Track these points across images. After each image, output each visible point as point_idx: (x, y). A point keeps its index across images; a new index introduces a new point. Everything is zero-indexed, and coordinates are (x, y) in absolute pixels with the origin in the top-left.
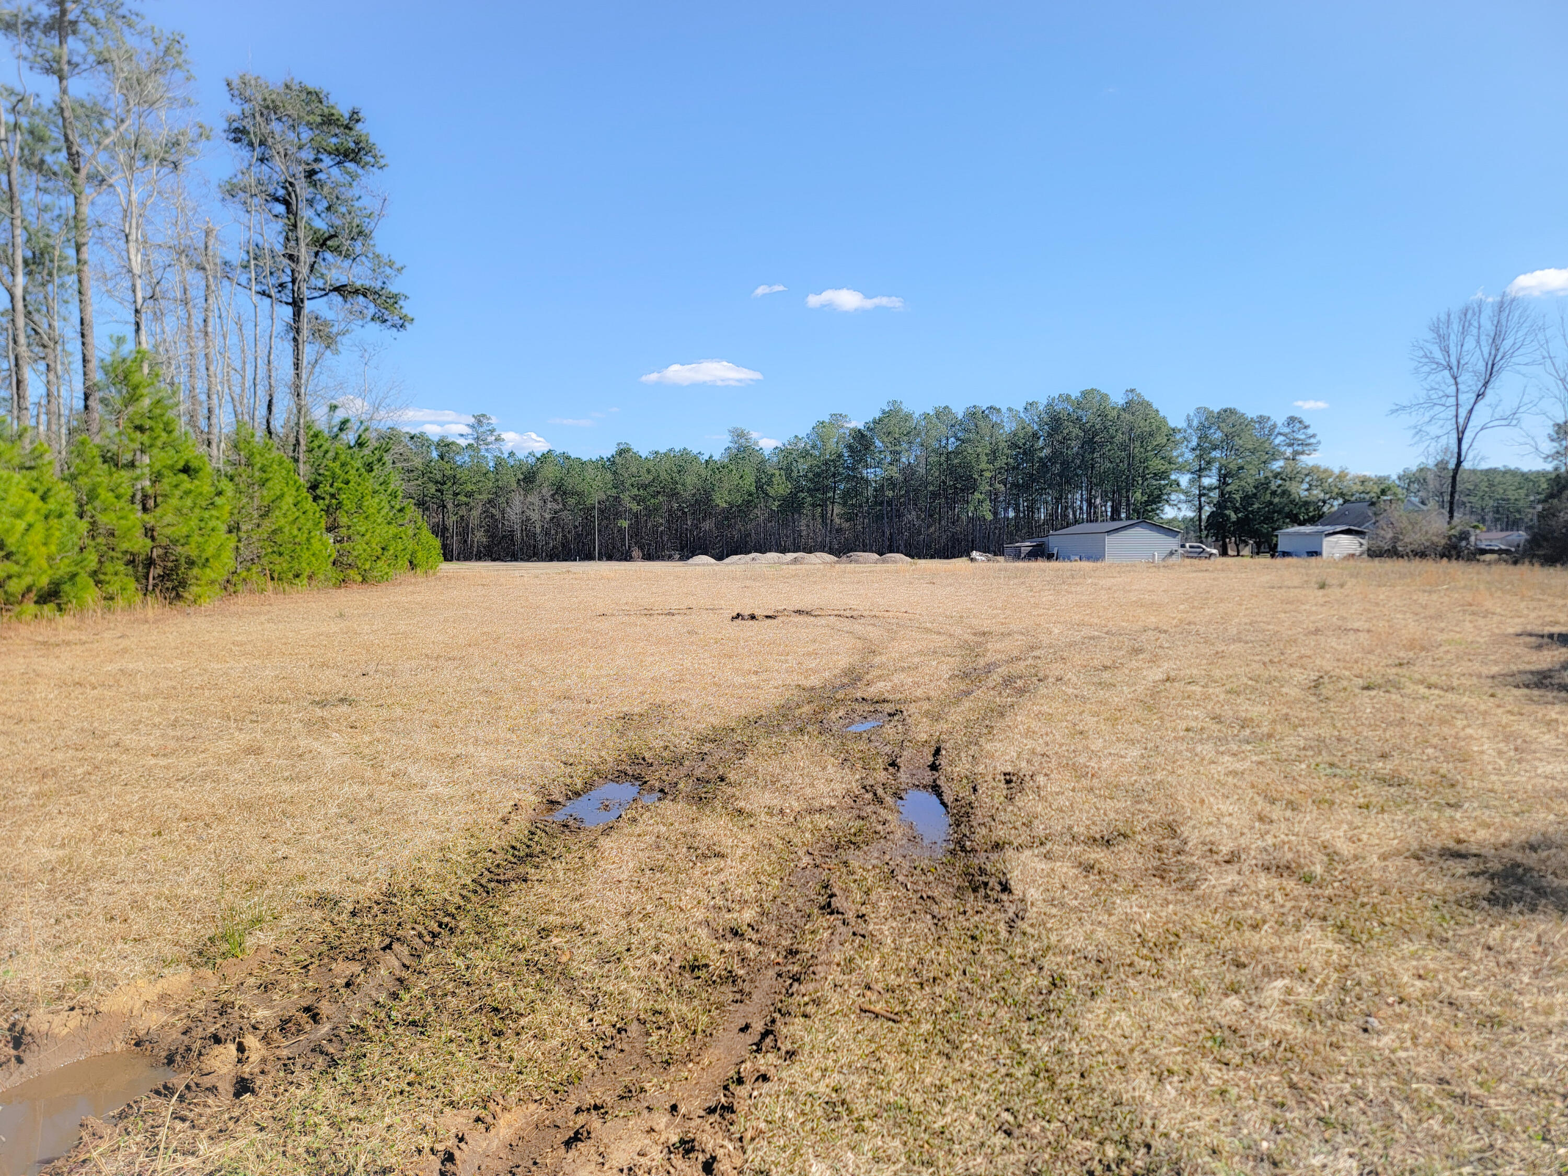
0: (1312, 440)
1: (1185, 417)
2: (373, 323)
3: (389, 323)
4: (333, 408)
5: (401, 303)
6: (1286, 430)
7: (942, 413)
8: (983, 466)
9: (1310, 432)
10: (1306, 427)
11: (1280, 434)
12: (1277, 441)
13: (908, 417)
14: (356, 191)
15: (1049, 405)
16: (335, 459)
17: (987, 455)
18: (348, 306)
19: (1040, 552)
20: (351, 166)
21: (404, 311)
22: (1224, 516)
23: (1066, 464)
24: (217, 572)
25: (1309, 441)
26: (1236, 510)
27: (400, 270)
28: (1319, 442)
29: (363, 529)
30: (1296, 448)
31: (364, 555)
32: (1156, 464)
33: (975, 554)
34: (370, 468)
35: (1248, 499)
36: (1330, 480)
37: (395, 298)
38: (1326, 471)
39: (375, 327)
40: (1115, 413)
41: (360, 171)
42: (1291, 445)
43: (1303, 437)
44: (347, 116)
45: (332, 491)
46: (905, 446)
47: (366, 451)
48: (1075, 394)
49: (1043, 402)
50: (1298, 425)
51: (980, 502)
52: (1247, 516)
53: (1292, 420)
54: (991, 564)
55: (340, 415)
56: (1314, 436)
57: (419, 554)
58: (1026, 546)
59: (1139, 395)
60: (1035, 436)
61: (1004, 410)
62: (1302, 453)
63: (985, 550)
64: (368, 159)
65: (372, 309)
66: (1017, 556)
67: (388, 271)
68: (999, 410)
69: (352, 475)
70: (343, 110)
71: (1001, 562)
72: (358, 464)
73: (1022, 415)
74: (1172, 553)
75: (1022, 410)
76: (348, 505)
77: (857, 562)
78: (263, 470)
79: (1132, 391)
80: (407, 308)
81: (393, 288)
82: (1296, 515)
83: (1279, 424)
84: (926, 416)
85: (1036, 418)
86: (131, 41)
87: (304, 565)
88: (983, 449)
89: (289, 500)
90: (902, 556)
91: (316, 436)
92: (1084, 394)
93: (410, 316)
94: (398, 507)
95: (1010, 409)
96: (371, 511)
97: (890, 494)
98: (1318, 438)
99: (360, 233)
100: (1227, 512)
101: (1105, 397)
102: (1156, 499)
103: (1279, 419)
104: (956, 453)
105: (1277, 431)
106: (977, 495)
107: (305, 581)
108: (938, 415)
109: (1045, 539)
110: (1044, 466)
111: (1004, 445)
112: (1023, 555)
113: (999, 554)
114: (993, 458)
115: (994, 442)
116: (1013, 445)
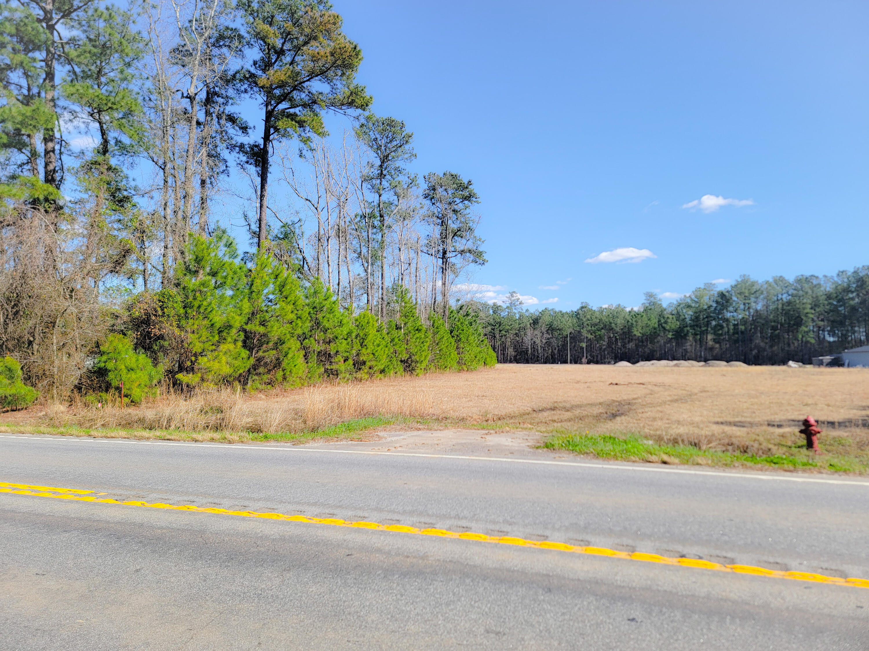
3: (478, 263)
4: (458, 300)
5: (483, 255)
7: (780, 280)
8: (808, 310)
13: (753, 284)
14: (468, 211)
15: (855, 272)
16: (458, 321)
17: (811, 304)
18: (463, 257)
19: (837, 363)
20: (466, 202)
21: (484, 258)
24: (424, 365)
27: (483, 242)
29: (468, 349)
31: (469, 360)
33: (791, 363)
34: (471, 324)
37: (481, 253)
39: (473, 265)
41: (470, 204)
44: (466, 183)
45: (457, 333)
46: (753, 299)
47: (470, 317)
49: (851, 270)
51: (807, 332)
54: (801, 369)
55: (460, 303)
57: (488, 359)
58: (827, 359)
60: (847, 290)
61: (821, 276)
64: (473, 198)
65: (472, 257)
66: (820, 364)
67: (479, 242)
68: (817, 277)
69: (465, 328)
70: (465, 181)
71: (809, 368)
72: (467, 323)
73: (836, 279)
75: (834, 276)
76: (463, 339)
77: (712, 366)
78: (437, 328)
80: (486, 257)
81: (480, 249)
84: (767, 282)
85: (846, 280)
87: (448, 363)
88: (808, 300)
89: (445, 338)
90: (741, 364)
91: (452, 312)
93: (487, 260)
94: (481, 340)
95: (825, 276)
96: (471, 341)
97: (743, 327)
99: (469, 229)
104: (789, 303)
106: (804, 328)
107: (448, 370)
108: (776, 281)
109: (840, 355)
110: (854, 309)
111: (822, 299)
112: (825, 364)
113: (810, 363)
114: (815, 306)
115: (814, 296)
116: (829, 297)
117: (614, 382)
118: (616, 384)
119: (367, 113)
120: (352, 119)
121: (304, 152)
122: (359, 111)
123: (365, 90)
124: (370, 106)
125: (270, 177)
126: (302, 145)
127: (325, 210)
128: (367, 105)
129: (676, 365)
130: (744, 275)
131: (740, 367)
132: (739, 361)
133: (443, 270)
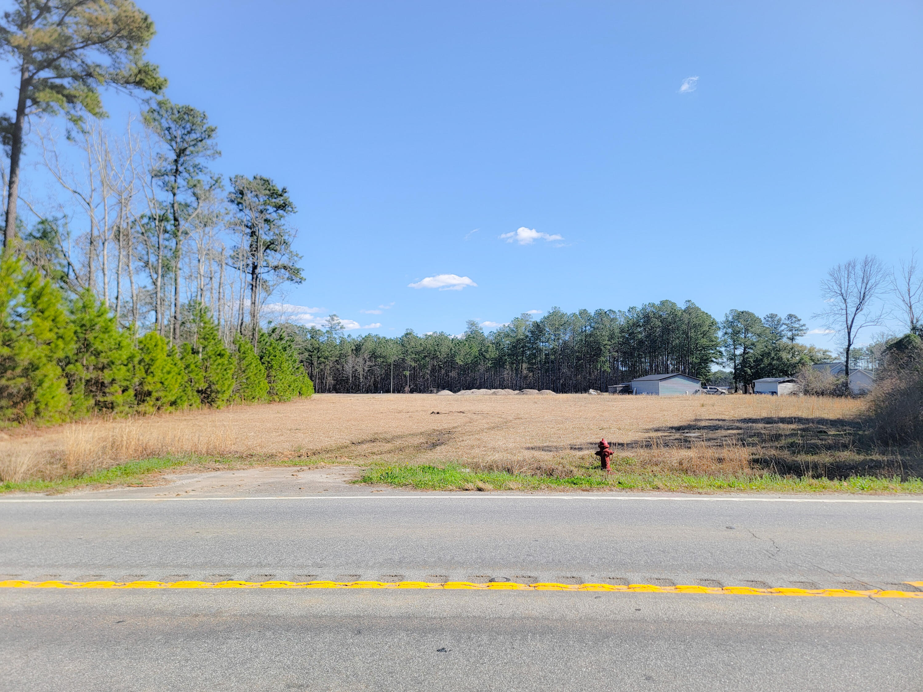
0: (804, 328)
1: (724, 315)
2: (287, 282)
3: (294, 281)
4: (270, 322)
5: (301, 272)
6: (787, 322)
7: (583, 313)
8: (606, 342)
9: (801, 323)
10: (799, 320)
11: (783, 324)
12: (782, 328)
13: (563, 316)
14: (282, 221)
15: (643, 309)
16: (270, 345)
17: (608, 336)
18: (277, 273)
19: (627, 390)
20: (281, 212)
21: (302, 276)
22: (744, 371)
23: (654, 341)
24: (226, 396)
25: (801, 328)
26: (751, 368)
27: (300, 258)
28: (807, 329)
29: (281, 377)
30: (794, 332)
31: (281, 389)
32: (704, 341)
33: (591, 391)
34: (285, 349)
35: (758, 361)
36: (805, 352)
37: (298, 270)
38: (802, 346)
39: (288, 283)
40: (680, 313)
41: (285, 214)
42: (791, 330)
43: (797, 326)
44: (281, 190)
45: (269, 360)
46: (562, 331)
47: (283, 342)
48: (657, 303)
49: (639, 307)
50: (794, 319)
51: (604, 362)
52: (757, 371)
53: (790, 316)
54: (599, 396)
55: (272, 325)
56: (804, 325)
57: (303, 389)
58: (620, 387)
59: (693, 304)
60: (636, 325)
61: (617, 312)
62: (798, 335)
63: (596, 389)
64: (290, 209)
65: (287, 274)
66: (614, 392)
67: (296, 258)
68: (614, 312)
69: (278, 353)
70: (279, 188)
71: (606, 395)
72: (280, 348)
73: (627, 314)
74: (696, 392)
75: (627, 311)
76: (275, 366)
77: (526, 394)
78: (244, 353)
79: (689, 301)
80: (303, 274)
81: (297, 266)
82: (787, 371)
83: (783, 319)
84: (574, 315)
85: (635, 316)
86: (201, 177)
87: (257, 393)
88: (606, 333)
89: (254, 365)
90: (550, 391)
91: (262, 335)
92: (663, 303)
93: (304, 277)
94: (296, 367)
95: (620, 311)
96: (285, 369)
97: (553, 357)
98: (807, 326)
99: (284, 242)
100: (746, 369)
101: (674, 304)
102: (705, 361)
103: (783, 315)
104: (590, 335)
105: (782, 322)
106: (602, 359)
107: (257, 401)
108: (580, 314)
109: (630, 383)
110: (641, 342)
111: (617, 331)
112: (618, 392)
113: (607, 391)
114: (611, 338)
115: (611, 329)
116: (622, 331)
117: (436, 411)
118: (438, 413)
119: (159, 97)
120: (140, 101)
121: (74, 134)
122: (150, 93)
123: (158, 70)
124: (164, 90)
125: (23, 160)
126: (70, 125)
127: (101, 207)
128: (160, 88)
129: (494, 393)
130: (556, 307)
131: (549, 394)
132: (549, 389)
133: (253, 287)
